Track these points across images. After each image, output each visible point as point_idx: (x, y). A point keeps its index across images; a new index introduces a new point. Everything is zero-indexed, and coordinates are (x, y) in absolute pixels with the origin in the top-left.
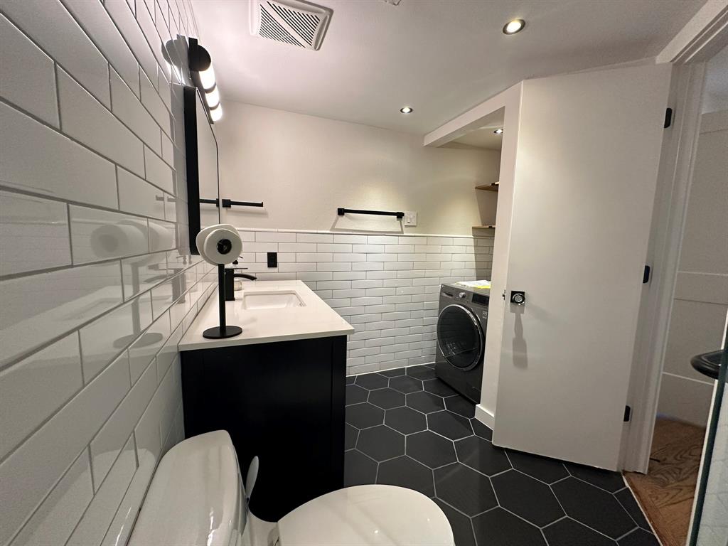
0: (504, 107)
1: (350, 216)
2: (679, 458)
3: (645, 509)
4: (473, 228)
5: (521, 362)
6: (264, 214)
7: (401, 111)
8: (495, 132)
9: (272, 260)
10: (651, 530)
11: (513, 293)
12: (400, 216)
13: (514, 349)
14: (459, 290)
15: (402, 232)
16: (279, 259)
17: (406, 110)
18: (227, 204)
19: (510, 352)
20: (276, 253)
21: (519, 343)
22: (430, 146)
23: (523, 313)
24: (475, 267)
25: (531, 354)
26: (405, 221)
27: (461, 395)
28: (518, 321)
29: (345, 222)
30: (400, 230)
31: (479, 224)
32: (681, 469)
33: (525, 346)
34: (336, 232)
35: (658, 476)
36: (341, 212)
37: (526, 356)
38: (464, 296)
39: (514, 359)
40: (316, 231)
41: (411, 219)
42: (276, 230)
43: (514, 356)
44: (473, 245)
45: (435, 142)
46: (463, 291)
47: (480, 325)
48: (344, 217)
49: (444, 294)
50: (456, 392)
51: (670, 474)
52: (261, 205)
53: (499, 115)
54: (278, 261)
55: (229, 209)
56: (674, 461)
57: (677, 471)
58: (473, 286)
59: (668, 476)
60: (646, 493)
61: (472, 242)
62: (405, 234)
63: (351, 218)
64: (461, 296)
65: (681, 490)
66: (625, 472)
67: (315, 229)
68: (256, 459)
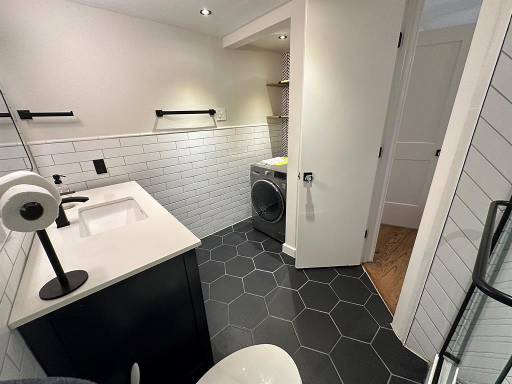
0: (290, 18)
1: (169, 117)
2: (385, 247)
3: (374, 282)
4: (267, 117)
5: (311, 218)
6: (78, 123)
7: (201, 12)
8: (279, 38)
9: (100, 166)
10: (377, 293)
11: (305, 175)
12: (212, 112)
13: (307, 211)
14: (264, 170)
15: (216, 126)
16: (107, 164)
17: (206, 12)
18: (26, 115)
19: (304, 213)
20: (102, 160)
21: (310, 206)
22: (229, 48)
23: (311, 187)
24: (270, 147)
25: (317, 212)
26: (217, 117)
27: (272, 238)
28: (309, 192)
29: (165, 122)
30: (214, 125)
31: (271, 115)
32: (386, 253)
33: (313, 207)
34: (158, 132)
35: (377, 261)
36: (160, 114)
37: (314, 214)
38: (268, 174)
39: (307, 216)
40: (138, 134)
41: (221, 114)
42: (96, 138)
43: (306, 215)
44: (268, 130)
45: (234, 44)
46: (267, 170)
47: (280, 191)
48: (163, 118)
49: (254, 173)
50: (269, 236)
51: (382, 258)
52: (71, 114)
53: (286, 24)
54: (106, 167)
55: (30, 121)
56: (384, 249)
57: (384, 255)
58: (273, 164)
59: (382, 259)
60: (373, 272)
61: (267, 128)
62: (218, 128)
63: (171, 119)
64: (266, 174)
65: (387, 265)
66: (363, 264)
67: (138, 133)
68: (136, 365)
